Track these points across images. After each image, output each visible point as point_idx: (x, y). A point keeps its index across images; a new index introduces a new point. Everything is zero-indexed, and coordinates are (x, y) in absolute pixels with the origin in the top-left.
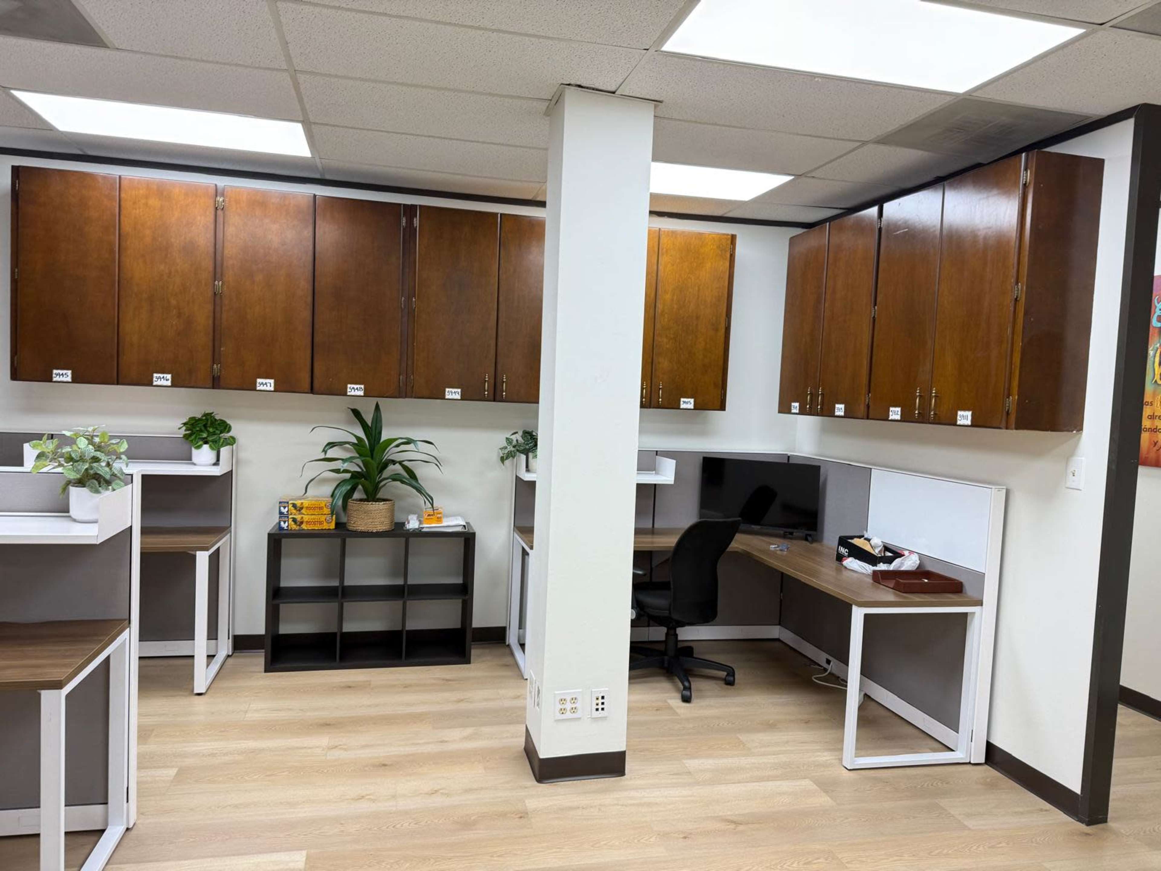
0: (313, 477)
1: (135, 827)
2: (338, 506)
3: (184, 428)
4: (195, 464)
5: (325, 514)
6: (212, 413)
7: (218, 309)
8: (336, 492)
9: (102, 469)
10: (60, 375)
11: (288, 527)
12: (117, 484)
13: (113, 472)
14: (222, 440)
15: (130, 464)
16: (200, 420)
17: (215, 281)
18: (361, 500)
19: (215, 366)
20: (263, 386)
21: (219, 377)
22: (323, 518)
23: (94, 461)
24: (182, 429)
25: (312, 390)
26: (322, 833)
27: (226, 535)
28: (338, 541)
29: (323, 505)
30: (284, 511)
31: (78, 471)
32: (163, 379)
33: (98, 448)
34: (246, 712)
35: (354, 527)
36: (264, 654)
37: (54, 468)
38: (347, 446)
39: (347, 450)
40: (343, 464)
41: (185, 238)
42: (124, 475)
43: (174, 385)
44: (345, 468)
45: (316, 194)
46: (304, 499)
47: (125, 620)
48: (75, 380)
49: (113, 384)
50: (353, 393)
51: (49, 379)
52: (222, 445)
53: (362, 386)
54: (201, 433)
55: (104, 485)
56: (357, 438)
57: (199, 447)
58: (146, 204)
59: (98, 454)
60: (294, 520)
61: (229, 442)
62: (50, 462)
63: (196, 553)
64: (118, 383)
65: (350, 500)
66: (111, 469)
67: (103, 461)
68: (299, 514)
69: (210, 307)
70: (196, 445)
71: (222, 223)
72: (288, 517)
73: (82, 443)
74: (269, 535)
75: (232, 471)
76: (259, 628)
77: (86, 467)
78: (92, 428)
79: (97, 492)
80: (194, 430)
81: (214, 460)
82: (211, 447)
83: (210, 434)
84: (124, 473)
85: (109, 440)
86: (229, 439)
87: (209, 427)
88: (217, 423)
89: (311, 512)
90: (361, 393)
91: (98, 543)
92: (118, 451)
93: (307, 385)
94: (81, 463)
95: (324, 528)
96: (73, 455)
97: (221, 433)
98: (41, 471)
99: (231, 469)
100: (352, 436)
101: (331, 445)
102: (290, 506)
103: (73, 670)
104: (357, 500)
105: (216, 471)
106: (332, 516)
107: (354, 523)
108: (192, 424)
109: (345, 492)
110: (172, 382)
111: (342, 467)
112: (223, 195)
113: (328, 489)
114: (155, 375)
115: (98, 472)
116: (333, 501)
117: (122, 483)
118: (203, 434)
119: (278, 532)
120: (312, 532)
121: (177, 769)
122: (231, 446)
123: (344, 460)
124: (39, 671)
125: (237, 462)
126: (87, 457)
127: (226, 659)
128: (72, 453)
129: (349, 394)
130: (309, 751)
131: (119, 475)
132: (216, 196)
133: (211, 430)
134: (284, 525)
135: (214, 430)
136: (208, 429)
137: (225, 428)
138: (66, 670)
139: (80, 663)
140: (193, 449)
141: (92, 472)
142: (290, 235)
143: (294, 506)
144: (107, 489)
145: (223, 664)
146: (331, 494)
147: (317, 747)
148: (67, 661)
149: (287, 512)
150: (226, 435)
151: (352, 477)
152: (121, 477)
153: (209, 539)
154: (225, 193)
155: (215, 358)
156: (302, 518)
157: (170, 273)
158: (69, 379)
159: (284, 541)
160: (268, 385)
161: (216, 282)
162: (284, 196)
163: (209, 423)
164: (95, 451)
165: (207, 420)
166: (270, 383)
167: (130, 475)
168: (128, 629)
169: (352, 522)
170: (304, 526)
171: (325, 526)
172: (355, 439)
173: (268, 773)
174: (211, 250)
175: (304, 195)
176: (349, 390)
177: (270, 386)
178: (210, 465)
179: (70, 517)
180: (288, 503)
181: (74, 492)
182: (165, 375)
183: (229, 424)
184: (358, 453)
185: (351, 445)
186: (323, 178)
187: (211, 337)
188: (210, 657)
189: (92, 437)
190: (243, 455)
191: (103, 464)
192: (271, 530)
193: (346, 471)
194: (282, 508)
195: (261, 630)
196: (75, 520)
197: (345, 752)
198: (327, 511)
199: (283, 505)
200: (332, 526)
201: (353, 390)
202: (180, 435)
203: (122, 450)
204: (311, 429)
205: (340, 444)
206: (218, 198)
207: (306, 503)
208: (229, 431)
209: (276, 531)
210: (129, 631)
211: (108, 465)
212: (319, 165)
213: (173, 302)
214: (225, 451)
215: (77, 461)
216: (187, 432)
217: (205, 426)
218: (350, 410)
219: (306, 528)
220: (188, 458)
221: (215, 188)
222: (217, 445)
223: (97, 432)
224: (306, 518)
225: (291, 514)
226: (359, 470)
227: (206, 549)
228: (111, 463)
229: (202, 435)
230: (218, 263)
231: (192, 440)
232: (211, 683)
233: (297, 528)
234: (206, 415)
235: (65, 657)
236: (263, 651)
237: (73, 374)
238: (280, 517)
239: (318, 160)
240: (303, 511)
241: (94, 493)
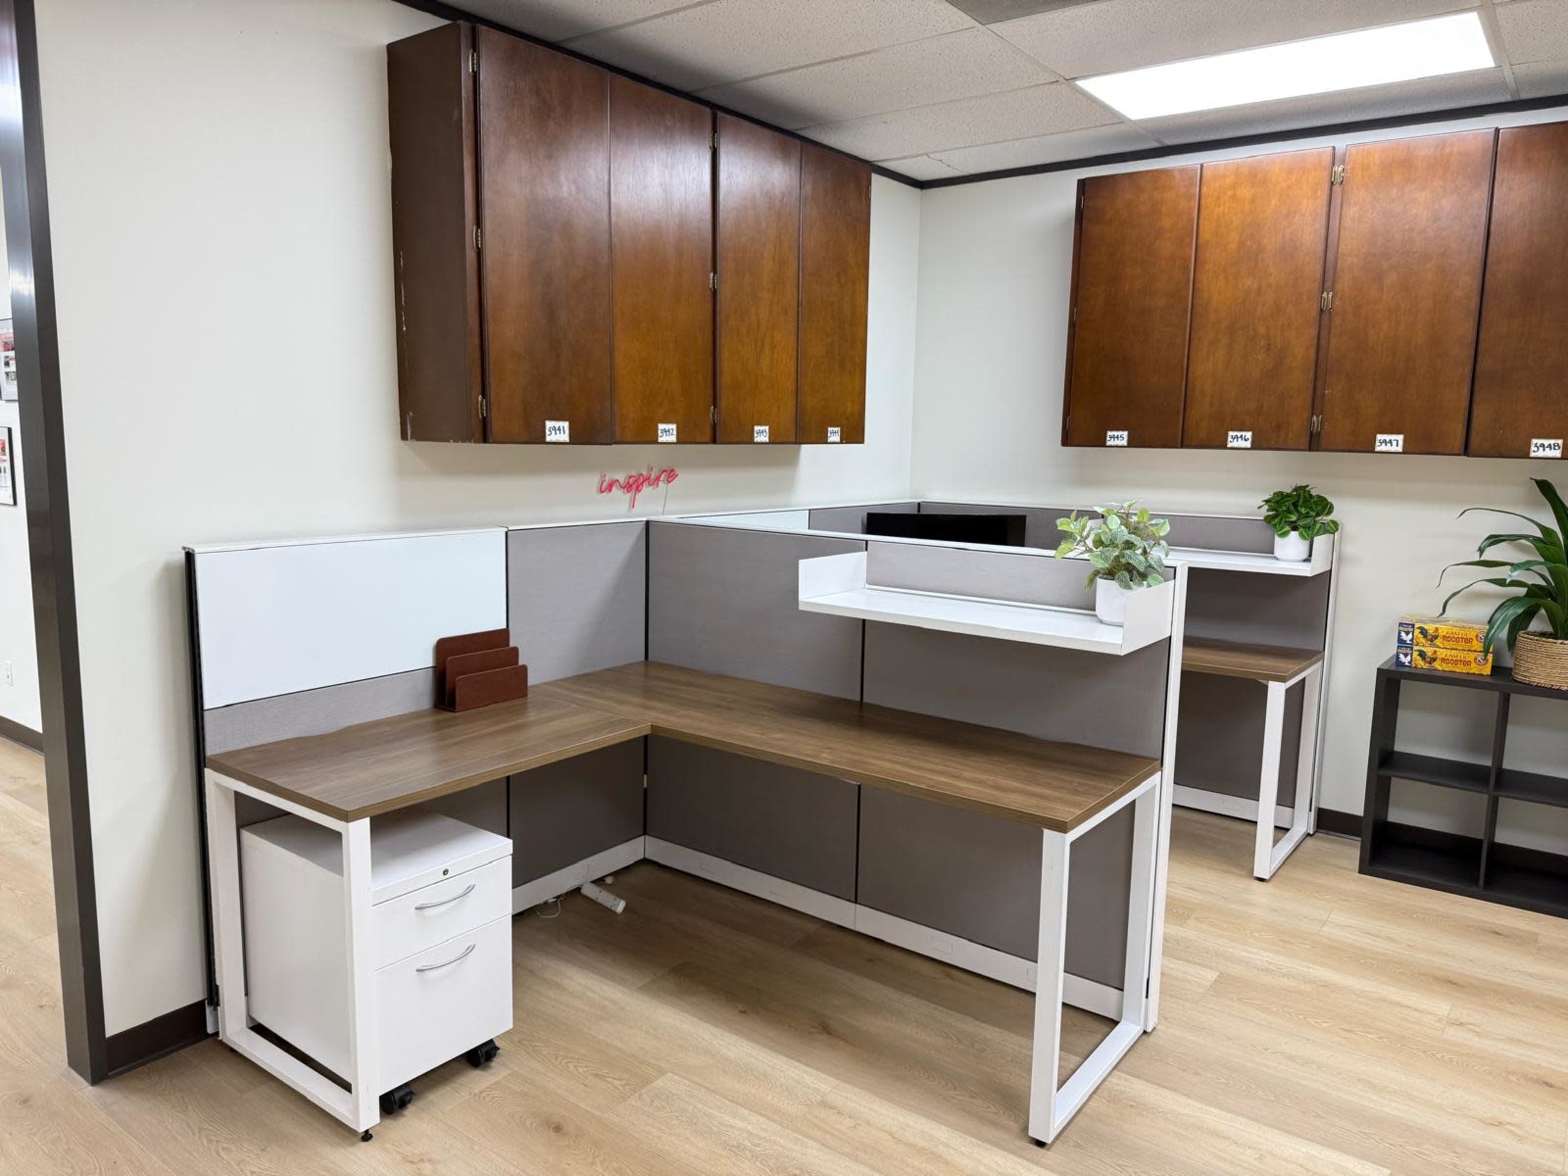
0: (1455, 591)
1: (1154, 1033)
2: (1500, 640)
3: (1266, 507)
4: (1277, 559)
5: (1475, 651)
6: (1307, 486)
7: (1324, 333)
8: (1496, 616)
9: (1136, 558)
10: (1114, 438)
11: (1410, 662)
12: (1155, 579)
13: (1150, 564)
14: (1318, 526)
15: (1171, 553)
16: (1288, 495)
17: (1323, 293)
18: (1543, 634)
19: (1315, 418)
20: (1386, 445)
21: (1319, 435)
22: (1471, 657)
23: (1127, 546)
24: (1263, 508)
25: (1466, 451)
26: (1420, 1152)
27: (1316, 662)
28: (1496, 696)
29: (1472, 635)
30: (1407, 638)
31: (1106, 559)
32: (1240, 439)
33: (1135, 530)
34: (1324, 923)
35: (1525, 676)
36: (1359, 844)
37: (1082, 553)
38: (1523, 541)
39: (1523, 549)
40: (1512, 572)
41: (1284, 236)
42: (1162, 567)
43: (1255, 446)
44: (1514, 578)
45: (1500, 127)
46: (1439, 622)
47: (1157, 760)
48: (1131, 444)
49: (1176, 447)
50: (1541, 453)
51: (1102, 444)
52: (1317, 532)
53: (1560, 442)
54: (1288, 515)
55: (1137, 579)
56: (1543, 529)
57: (1284, 535)
58: (1234, 197)
59: (1133, 538)
60: (1422, 654)
61: (1329, 528)
62: (1077, 545)
63: (1268, 683)
64: (1182, 446)
65: (1521, 633)
66: (1146, 559)
67: (1140, 547)
68: (1431, 646)
69: (1313, 332)
70: (1279, 533)
71: (1339, 202)
72: (1412, 649)
73: (1114, 523)
74: (1379, 670)
75: (1331, 571)
76: (1355, 805)
77: (1116, 554)
78: (1128, 503)
79: (1128, 587)
80: (1280, 510)
81: (1305, 556)
82: (1301, 535)
83: (1301, 516)
84: (1163, 565)
85: (1150, 519)
86: (1328, 524)
87: (1302, 506)
88: (1312, 500)
89: (1451, 644)
90: (1557, 453)
91: (1122, 654)
92: (1157, 535)
93: (1458, 440)
94: (1111, 549)
95: (1472, 671)
96: (1103, 539)
97: (1318, 515)
98: (1067, 556)
99: (1329, 568)
100: (1535, 526)
101: (1495, 540)
102: (1417, 632)
103: (1082, 811)
104: (1534, 634)
105: (1306, 570)
106: (1486, 656)
107: (1527, 671)
108: (1277, 502)
109: (1513, 618)
110: (1253, 442)
111: (1510, 576)
112: (1343, 162)
113: (1485, 610)
114: (1231, 433)
115: (1130, 562)
116: (1489, 631)
117: (1160, 577)
118: (1291, 516)
119: (1393, 668)
120: (1451, 675)
121: (1218, 974)
122: (1332, 535)
123: (1514, 566)
124: (1046, 804)
125: (1340, 558)
126: (1119, 541)
127: (1304, 839)
128: (1101, 535)
129: (1532, 455)
130: (1417, 1014)
131: (1156, 567)
132: (1333, 165)
133: (1303, 510)
134: (1406, 660)
135: (1308, 510)
136: (1299, 508)
137: (1324, 508)
138: (1074, 811)
139: (1093, 804)
140: (1277, 538)
141: (1123, 561)
142: (1447, 204)
143: (1423, 632)
144: (1141, 585)
145: (1299, 844)
146: (1488, 619)
147: (1431, 1014)
148: (1077, 799)
149: (1412, 640)
150: (1325, 518)
151: (1527, 595)
152: (1159, 570)
153: (1291, 666)
154: (1347, 159)
155: (1316, 404)
156: (1435, 652)
157: (1259, 288)
158: (1124, 442)
159: (1404, 683)
160: (1394, 443)
161: (1325, 295)
162: (1443, 143)
163: (1301, 501)
164: (1129, 533)
165: (1298, 496)
166: (1397, 441)
167: (1172, 567)
168: (1160, 772)
169: (1522, 669)
170: (1437, 665)
171: (1474, 669)
172: (1539, 531)
173: (1345, 1026)
174: (1320, 247)
175: (1478, 134)
176: (1533, 448)
177: (1397, 445)
178: (1300, 561)
179: (1096, 616)
180: (1413, 626)
181: (1102, 584)
182: (1244, 433)
183: (1330, 503)
184: (1542, 556)
185: (1529, 541)
186: (1516, 98)
187: (1311, 375)
188: (1281, 830)
189: (1128, 515)
190: (1349, 549)
191: (1139, 551)
192: (1382, 665)
193: (1515, 583)
194: (1403, 634)
195: (1358, 809)
196: (1101, 622)
197: (1476, 1038)
198: (1478, 645)
199: (1406, 630)
200: (1487, 670)
201: (1541, 449)
202: (1261, 516)
203: (1162, 534)
204: (1460, 514)
205: (1512, 538)
206: (1336, 168)
207: (1443, 630)
208: (1330, 512)
209: (1391, 666)
210: (1160, 775)
211: (1145, 552)
212: (1510, 79)
213: (1262, 330)
214: (1320, 542)
215: (1107, 546)
216: (1271, 513)
217: (1295, 505)
218: (1534, 481)
219: (1440, 668)
220: (1269, 550)
221: (1331, 152)
222: (1310, 533)
223: (1133, 510)
224: (1442, 653)
225: (1417, 645)
226: (1543, 583)
227: (1283, 679)
228: (1148, 551)
229: (1290, 518)
230: (1330, 264)
231: (1275, 525)
232: (1280, 868)
233: (1427, 666)
234: (1298, 489)
235: (1076, 792)
236: (1360, 839)
237: (1129, 436)
238: (1399, 647)
239: (1507, 71)
240: (1438, 642)
241: (1124, 588)
